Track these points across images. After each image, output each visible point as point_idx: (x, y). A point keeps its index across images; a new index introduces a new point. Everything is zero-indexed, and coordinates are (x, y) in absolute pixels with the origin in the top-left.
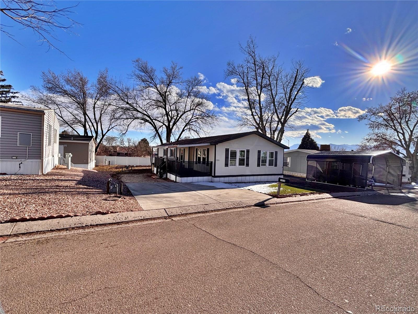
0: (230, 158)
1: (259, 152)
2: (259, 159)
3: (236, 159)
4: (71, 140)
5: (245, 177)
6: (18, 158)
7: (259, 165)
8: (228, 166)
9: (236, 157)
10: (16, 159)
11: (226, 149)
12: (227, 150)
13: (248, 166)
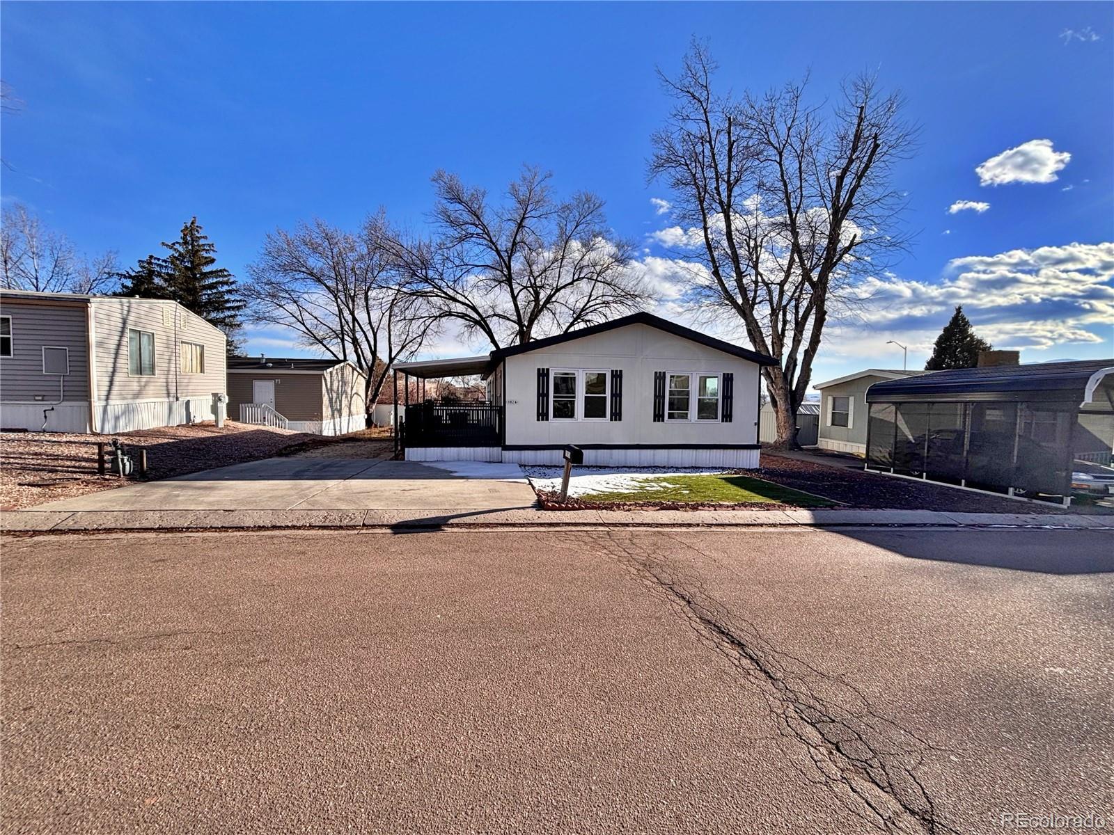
0: (554, 397)
1: (660, 378)
2: (659, 397)
3: (574, 397)
4: (289, 368)
5: (609, 451)
6: (45, 398)
7: (658, 416)
8: (547, 419)
9: (574, 393)
10: (42, 400)
11: (539, 370)
12: (543, 375)
13: (620, 420)
